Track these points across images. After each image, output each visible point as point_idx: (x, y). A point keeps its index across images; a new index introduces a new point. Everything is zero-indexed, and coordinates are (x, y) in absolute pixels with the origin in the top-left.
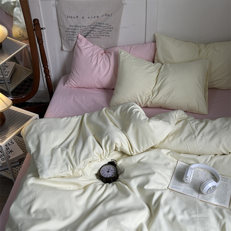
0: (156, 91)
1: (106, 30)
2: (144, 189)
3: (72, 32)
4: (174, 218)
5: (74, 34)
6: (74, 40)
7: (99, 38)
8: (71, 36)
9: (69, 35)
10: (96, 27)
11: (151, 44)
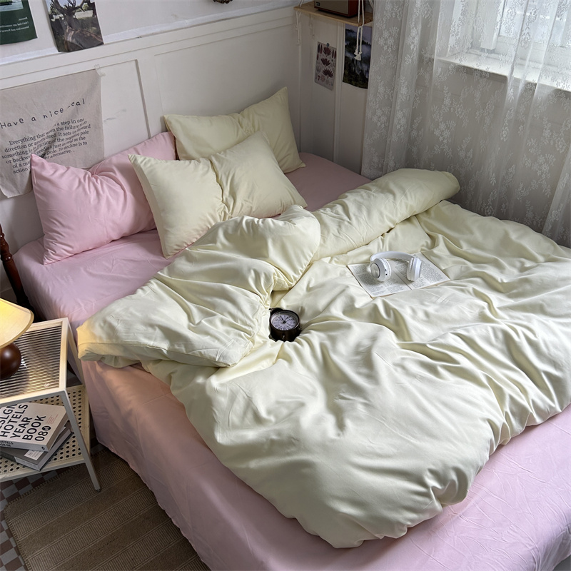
0: (229, 199)
1: (79, 132)
2: (358, 309)
3: (17, 154)
4: (427, 314)
5: (24, 156)
6: (26, 169)
7: (69, 151)
8: (18, 163)
9: (12, 162)
10: (62, 132)
11: (163, 135)
